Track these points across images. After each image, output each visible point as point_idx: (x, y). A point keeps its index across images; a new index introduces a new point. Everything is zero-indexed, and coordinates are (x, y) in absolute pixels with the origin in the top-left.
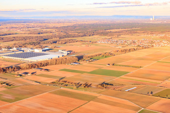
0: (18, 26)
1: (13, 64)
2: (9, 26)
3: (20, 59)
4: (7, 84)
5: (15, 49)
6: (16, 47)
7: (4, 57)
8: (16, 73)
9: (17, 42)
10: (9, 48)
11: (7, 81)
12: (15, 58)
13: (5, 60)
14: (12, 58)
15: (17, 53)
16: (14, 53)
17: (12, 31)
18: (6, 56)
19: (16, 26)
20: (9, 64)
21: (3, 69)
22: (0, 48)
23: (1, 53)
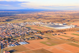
0: (51, 13)
1: (50, 30)
2: (47, 13)
4: (48, 38)
5: (51, 23)
6: (51, 22)
8: (52, 33)
9: (51, 20)
10: (48, 23)
11: (48, 37)
12: (51, 27)
13: (46, 28)
15: (51, 25)
16: (50, 25)
17: (49, 15)
18: (47, 26)
19: (50, 13)
20: (49, 30)
21: (46, 31)
22: (44, 23)
23: (45, 25)
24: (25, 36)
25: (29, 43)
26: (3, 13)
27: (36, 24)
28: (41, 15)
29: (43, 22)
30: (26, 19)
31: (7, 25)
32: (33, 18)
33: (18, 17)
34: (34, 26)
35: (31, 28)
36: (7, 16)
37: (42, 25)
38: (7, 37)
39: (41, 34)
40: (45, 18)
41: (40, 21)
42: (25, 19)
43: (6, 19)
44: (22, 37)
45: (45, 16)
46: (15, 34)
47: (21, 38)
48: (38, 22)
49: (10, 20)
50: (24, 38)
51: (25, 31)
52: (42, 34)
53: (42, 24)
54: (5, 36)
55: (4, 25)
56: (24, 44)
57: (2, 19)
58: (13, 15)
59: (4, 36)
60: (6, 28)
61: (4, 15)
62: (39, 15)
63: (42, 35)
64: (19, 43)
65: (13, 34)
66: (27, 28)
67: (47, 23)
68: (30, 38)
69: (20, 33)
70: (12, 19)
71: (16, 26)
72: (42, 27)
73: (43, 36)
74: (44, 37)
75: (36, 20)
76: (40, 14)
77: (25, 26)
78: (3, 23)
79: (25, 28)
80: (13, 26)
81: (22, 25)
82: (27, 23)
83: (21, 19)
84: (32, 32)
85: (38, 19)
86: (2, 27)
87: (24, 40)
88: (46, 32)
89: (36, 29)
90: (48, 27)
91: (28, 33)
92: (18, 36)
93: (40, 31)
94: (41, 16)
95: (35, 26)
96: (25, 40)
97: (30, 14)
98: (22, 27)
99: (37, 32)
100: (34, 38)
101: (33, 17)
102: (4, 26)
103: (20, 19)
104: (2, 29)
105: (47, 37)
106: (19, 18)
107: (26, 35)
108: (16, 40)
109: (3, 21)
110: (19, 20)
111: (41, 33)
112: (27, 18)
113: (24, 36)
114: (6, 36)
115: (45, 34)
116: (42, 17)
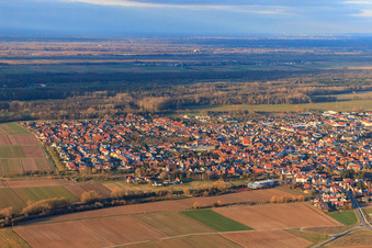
26: (268, 59)
31: (327, 118)
38: (357, 169)
43: (305, 89)
49: (327, 93)
55: (305, 117)
57: (284, 89)
58: (334, 71)
59: (339, 165)
60: (330, 132)
70: (336, 88)
78: (297, 108)
80: (359, 124)
102: (314, 124)
104: (311, 134)
109: (295, 101)
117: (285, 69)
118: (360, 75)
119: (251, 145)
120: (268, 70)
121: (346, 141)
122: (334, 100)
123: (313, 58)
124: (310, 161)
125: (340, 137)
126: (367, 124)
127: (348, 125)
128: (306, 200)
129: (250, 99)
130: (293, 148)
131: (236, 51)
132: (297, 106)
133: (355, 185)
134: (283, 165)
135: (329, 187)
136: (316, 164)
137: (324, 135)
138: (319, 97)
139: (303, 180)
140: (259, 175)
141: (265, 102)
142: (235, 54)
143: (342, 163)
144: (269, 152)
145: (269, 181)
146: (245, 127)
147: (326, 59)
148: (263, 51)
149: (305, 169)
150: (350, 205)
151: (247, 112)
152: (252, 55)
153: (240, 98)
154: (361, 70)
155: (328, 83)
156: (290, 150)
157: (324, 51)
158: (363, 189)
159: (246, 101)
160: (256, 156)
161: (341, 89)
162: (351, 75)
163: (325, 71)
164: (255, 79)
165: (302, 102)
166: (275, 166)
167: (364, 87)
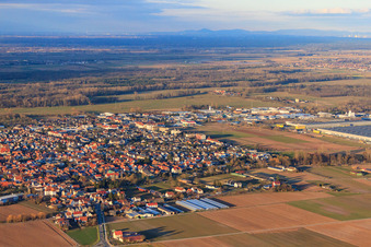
0: (361, 58)
1: (348, 150)
2: (334, 56)
3: (365, 138)
4: (332, 187)
5: (351, 114)
6: (354, 110)
7: (323, 131)
8: (354, 167)
9: (357, 99)
10: (336, 111)
11: (334, 182)
12: (351, 136)
13: (325, 139)
14: (345, 135)
15: (355, 124)
16: (348, 124)
17: (343, 70)
18: (330, 129)
19: (354, 57)
20: (337, 148)
21: (323, 156)
22: (314, 111)
23: (317, 123)
24: (208, 175)
25: (231, 206)
26: (60, 58)
27: (263, 118)
28: (292, 68)
29: (304, 110)
30: (202, 90)
31: (101, 120)
32: (244, 87)
33: (154, 82)
34: (254, 129)
35: (239, 137)
36: (86, 73)
37: (297, 126)
38: (112, 175)
39: (292, 165)
40: (318, 86)
41: (286, 102)
42: (199, 93)
43: (87, 90)
44: (192, 179)
45: (316, 77)
46: (154, 162)
47: (185, 181)
48: (273, 110)
49: (109, 93)
50: (202, 182)
51: (204, 154)
52: (300, 170)
53: (301, 117)
54: (102, 174)
55: (79, 119)
56: (208, 207)
57: (65, 90)
58: (124, 70)
59: (98, 173)
60: (99, 136)
61: (65, 67)
62: (278, 68)
63: (300, 174)
64: (178, 203)
65: (141, 163)
66: (212, 137)
67: (330, 115)
68: (236, 185)
69: (177, 159)
70: (119, 88)
71: (148, 127)
72: (298, 137)
73: (307, 177)
74: (313, 184)
75: (264, 96)
76: (285, 61)
77: (200, 127)
78: (74, 110)
79: (203, 137)
80: (133, 127)
81: (185, 124)
82: (210, 111)
83: (173, 92)
84: (245, 159)
85: (275, 90)
86: (77, 129)
87: (205, 190)
88: (325, 159)
89: (266, 142)
90: (336, 133)
91: (223, 163)
92: (167, 175)
93: (289, 152)
94: (292, 76)
95: (260, 129)
96: (212, 190)
97: (226, 63)
98: (184, 131)
99: (271, 159)
100: (257, 186)
101: (243, 79)
102: (85, 128)
103: (164, 92)
104: (78, 139)
105: (327, 180)
106: (161, 85)
107: (210, 171)
108: (164, 192)
109: (73, 103)
110: (160, 97)
111: (293, 163)
112: (204, 87)
113: (203, 176)
114: (110, 172)
115: (317, 167)
116: (296, 81)
117: (75, 68)
118: (148, 75)
119: (9, 154)
120: (57, 69)
121: (112, 145)
122: (115, 100)
123: (106, 57)
124: (66, 170)
125: (107, 141)
126: (140, 127)
127: (121, 127)
128: (48, 217)
129: (25, 101)
130: (54, 156)
131: (30, 50)
132: (73, 108)
133: (106, 197)
134: (36, 176)
135: (76, 200)
136: (72, 173)
137: (92, 140)
138: (99, 98)
139: (52, 193)
140: (6, 189)
141: (41, 104)
142: (28, 54)
143: (100, 170)
144: (25, 161)
145: (13, 195)
146: (10, 133)
147: (120, 58)
148: (59, 50)
149: (59, 180)
150: (94, 220)
151: (17, 116)
152: (47, 54)
153: (14, 100)
154: (150, 70)
155: (114, 83)
156: (49, 158)
157: (121, 49)
158: (114, 200)
159: (21, 104)
160: (10, 166)
161: (124, 88)
162: (139, 74)
163: (114, 70)
164: (39, 80)
165: (81, 104)
166: (27, 177)
167: (148, 86)
